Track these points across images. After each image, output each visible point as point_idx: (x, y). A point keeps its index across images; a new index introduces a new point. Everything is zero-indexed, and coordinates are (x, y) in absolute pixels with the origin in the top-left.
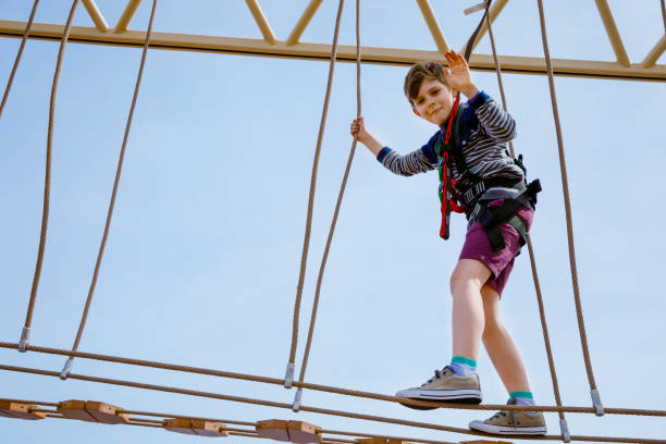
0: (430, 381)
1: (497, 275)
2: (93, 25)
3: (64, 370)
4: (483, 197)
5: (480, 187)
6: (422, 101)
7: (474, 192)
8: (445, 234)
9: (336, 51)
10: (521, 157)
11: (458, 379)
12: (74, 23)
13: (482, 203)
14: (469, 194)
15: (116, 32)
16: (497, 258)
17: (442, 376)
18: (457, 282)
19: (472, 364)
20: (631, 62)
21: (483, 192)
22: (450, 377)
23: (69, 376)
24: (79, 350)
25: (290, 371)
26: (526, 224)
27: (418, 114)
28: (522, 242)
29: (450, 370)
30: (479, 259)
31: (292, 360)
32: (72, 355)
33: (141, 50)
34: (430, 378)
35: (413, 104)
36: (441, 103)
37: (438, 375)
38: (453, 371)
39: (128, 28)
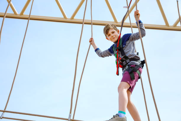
0: (112, 119)
1: (132, 87)
2: (13, 13)
3: (1, 116)
4: (129, 64)
5: (128, 61)
6: (109, 35)
7: (126, 62)
8: (118, 74)
9: (84, 21)
10: (138, 53)
11: (120, 118)
12: (7, 12)
13: (128, 65)
14: (124, 63)
15: (20, 15)
16: (132, 82)
17: (115, 117)
18: (120, 89)
19: (124, 113)
20: (170, 25)
21: (129, 62)
22: (118, 117)
23: (3, 118)
24: (6, 110)
25: (70, 116)
26: (141, 73)
27: (108, 39)
28: (139, 78)
29: (118, 115)
30: (127, 82)
31: (71, 113)
32: (4, 112)
33: (27, 20)
34: (112, 118)
35: (106, 36)
36: (115, 36)
37: (114, 116)
38: (119, 116)
39: (24, 14)
